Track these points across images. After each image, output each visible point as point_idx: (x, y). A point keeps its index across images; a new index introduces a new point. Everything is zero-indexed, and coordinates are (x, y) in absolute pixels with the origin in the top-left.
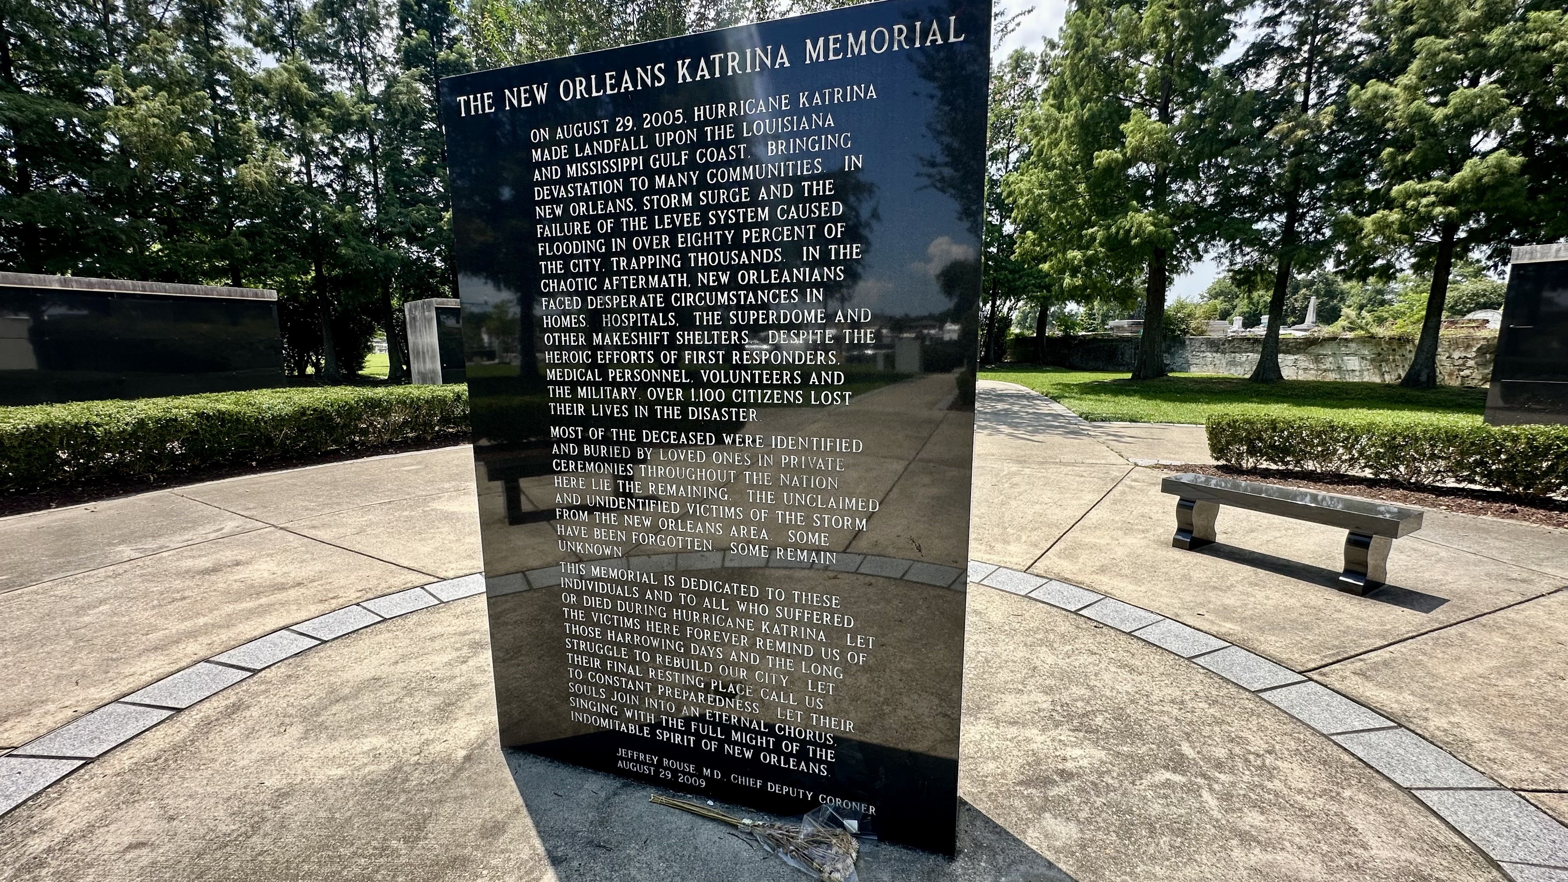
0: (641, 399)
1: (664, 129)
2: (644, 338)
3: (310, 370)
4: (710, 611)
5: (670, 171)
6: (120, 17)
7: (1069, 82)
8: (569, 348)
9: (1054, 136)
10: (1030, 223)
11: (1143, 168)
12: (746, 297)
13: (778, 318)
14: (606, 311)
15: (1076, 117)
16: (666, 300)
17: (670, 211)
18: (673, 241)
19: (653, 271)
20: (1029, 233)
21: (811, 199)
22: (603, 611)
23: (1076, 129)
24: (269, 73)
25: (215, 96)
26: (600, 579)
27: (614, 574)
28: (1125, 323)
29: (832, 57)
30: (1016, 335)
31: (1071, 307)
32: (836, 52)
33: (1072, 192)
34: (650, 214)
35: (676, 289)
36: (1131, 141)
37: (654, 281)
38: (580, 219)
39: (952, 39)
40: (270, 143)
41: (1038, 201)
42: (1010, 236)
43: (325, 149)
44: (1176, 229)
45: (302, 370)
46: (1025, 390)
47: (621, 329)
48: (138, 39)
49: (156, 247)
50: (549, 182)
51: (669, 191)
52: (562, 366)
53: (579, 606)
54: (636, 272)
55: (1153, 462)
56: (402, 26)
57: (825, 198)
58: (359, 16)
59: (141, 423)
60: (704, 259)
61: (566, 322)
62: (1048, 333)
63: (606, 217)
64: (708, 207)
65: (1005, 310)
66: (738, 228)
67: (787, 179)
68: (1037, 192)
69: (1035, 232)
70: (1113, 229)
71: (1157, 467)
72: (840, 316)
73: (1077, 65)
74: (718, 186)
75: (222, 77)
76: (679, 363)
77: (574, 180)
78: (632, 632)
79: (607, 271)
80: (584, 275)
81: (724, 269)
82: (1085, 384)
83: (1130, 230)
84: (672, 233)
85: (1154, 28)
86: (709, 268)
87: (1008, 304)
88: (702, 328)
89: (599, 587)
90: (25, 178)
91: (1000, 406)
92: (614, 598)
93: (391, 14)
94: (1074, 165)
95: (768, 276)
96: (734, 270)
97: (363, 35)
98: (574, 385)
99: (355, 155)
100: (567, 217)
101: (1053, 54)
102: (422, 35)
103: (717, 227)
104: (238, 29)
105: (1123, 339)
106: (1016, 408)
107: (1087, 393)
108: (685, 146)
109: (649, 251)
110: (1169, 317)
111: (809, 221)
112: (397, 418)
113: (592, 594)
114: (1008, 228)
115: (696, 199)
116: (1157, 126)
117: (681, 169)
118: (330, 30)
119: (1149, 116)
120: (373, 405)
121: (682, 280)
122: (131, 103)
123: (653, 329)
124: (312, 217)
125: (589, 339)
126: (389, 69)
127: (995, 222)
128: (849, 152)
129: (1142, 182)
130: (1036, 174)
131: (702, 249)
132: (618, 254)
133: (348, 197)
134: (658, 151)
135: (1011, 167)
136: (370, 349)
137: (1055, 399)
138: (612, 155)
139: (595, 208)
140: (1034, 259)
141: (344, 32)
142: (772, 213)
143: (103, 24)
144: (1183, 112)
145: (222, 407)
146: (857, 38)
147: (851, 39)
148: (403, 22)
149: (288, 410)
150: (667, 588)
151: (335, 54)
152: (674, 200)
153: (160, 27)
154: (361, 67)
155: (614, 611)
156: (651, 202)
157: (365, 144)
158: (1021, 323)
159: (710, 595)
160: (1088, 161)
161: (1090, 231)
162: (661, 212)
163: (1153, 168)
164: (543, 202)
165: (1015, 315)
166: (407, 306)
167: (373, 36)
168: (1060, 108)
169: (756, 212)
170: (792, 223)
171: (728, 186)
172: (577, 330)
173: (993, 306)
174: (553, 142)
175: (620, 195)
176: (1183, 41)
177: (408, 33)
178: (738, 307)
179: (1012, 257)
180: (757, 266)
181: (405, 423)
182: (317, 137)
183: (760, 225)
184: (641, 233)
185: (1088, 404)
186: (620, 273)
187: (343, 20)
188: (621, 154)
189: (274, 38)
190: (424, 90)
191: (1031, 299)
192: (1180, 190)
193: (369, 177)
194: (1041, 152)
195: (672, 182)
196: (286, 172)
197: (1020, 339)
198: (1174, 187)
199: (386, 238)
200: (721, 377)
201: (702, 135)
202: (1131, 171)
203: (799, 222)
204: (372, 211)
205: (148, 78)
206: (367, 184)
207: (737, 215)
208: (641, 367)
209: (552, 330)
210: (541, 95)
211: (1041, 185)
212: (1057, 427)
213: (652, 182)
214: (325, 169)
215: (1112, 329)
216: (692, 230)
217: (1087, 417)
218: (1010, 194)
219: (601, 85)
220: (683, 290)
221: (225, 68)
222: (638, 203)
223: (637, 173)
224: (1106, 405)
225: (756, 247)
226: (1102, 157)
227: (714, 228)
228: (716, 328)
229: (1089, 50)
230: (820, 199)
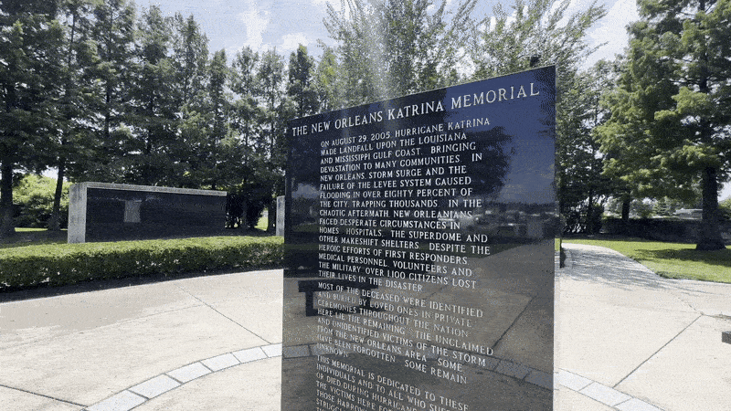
0: (362, 273)
1: (381, 141)
2: (365, 242)
3: (236, 225)
4: (392, 399)
5: (382, 160)
6: (190, 86)
7: (633, 76)
8: (331, 244)
9: (626, 104)
10: (613, 153)
11: (691, 119)
12: (418, 224)
13: (435, 237)
14: (348, 227)
15: (640, 94)
16: (378, 223)
17: (382, 179)
18: (382, 194)
19: (372, 208)
20: (612, 159)
21: (454, 175)
22: (336, 387)
23: (641, 101)
24: (238, 102)
25: (217, 112)
26: (336, 368)
27: (343, 366)
28: (689, 211)
29: (465, 106)
30: (608, 217)
31: (646, 201)
32: (467, 103)
33: (641, 135)
34: (372, 181)
35: (383, 218)
36: (681, 105)
37: (372, 213)
38: (340, 182)
39: (532, 94)
40: (234, 130)
41: (619, 140)
42: (600, 160)
43: (254, 131)
44: (721, 154)
45: (233, 226)
46: (615, 253)
47: (355, 236)
48: (195, 94)
49: (187, 173)
50: (327, 165)
51: (382, 170)
52: (327, 252)
53: (324, 381)
54: (364, 209)
55: (718, 313)
56: (290, 79)
57: (462, 175)
58: (274, 77)
59: (166, 251)
60: (397, 204)
61: (330, 231)
62: (631, 216)
63: (351, 182)
64: (400, 178)
65: (599, 202)
66: (415, 189)
67: (441, 165)
68: (617, 136)
69: (616, 159)
70: (673, 156)
71: (721, 317)
72: (469, 238)
73: (637, 66)
74: (405, 168)
75: (220, 105)
76: (382, 256)
77: (338, 164)
78: (351, 402)
79: (350, 208)
80: (340, 208)
81: (407, 209)
82: (660, 251)
83: (685, 156)
84: (382, 191)
85: (690, 41)
86: (400, 209)
87: (601, 199)
88: (394, 238)
89: (336, 373)
90: (149, 147)
91: (597, 263)
92: (342, 381)
93: (286, 74)
94: (641, 120)
95: (430, 214)
96: (412, 209)
97: (275, 84)
98: (331, 262)
99: (266, 132)
100: (334, 181)
101: (621, 61)
102: (297, 82)
103: (405, 188)
104: (229, 86)
105: (689, 222)
106: (609, 265)
107: (661, 258)
108: (390, 149)
109: (371, 199)
110: (723, 208)
111: (453, 186)
112: (265, 252)
113: (332, 376)
114: (599, 155)
115: (395, 174)
116: (700, 95)
117: (388, 160)
118: (262, 83)
119: (692, 89)
120: (256, 246)
121: (386, 213)
122: (188, 117)
123: (370, 237)
124: (246, 160)
125: (340, 240)
126: (283, 96)
127: (589, 152)
128: (475, 152)
129: (692, 127)
130: (615, 126)
131: (397, 199)
132: (356, 200)
133: (261, 150)
134: (377, 151)
135: (598, 121)
136: (261, 216)
137: (637, 260)
138: (357, 153)
139: (347, 177)
140: (616, 174)
141: (268, 84)
142: (433, 182)
143: (184, 89)
144: (718, 85)
145: (197, 245)
146: (478, 96)
147: (475, 96)
148: (291, 77)
149: (221, 247)
150: (370, 380)
151: (263, 92)
152: (384, 174)
153: (203, 88)
154: (272, 96)
155: (341, 388)
156: (373, 175)
157: (270, 128)
158: (612, 209)
159: (393, 389)
160: (650, 117)
161: (655, 157)
162: (377, 180)
163: (698, 118)
164: (324, 174)
165: (606, 205)
166: (278, 198)
167: (278, 83)
168: (629, 90)
169: (424, 182)
170: (443, 187)
171: (410, 168)
172: (334, 235)
173: (591, 200)
174: (330, 147)
175: (359, 172)
176: (713, 45)
177: (292, 81)
178: (414, 229)
179: (601, 173)
180: (424, 208)
181: (268, 255)
182: (251, 126)
183: (427, 187)
184: (366, 190)
185: (664, 265)
186: (356, 209)
187: (267, 79)
188: (360, 152)
189: (241, 88)
190: (295, 103)
191: (615, 196)
192: (720, 131)
193: (270, 142)
194: (617, 113)
195: (383, 166)
196: (238, 141)
197: (611, 220)
198: (716, 129)
199: (274, 167)
200: (403, 265)
201: (398, 143)
202: (684, 121)
203: (447, 187)
204: (269, 156)
205: (195, 108)
206: (268, 144)
207: (415, 182)
208: (364, 256)
209: (323, 234)
210: (327, 127)
211: (619, 132)
212: (640, 280)
213: (374, 166)
214: (253, 139)
215: (678, 215)
216: (392, 189)
217: (663, 275)
218: (598, 138)
219: (353, 121)
220: (386, 219)
221: (222, 102)
222: (367, 175)
223: (367, 161)
224: (676, 266)
225: (424, 199)
226: (660, 115)
227: (403, 189)
228: (402, 239)
229: (644, 57)
230: (458, 175)
